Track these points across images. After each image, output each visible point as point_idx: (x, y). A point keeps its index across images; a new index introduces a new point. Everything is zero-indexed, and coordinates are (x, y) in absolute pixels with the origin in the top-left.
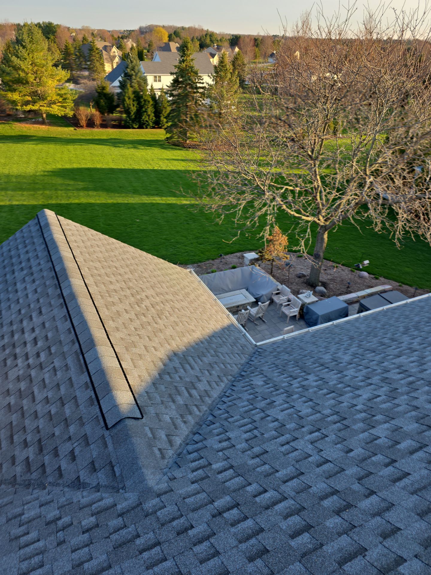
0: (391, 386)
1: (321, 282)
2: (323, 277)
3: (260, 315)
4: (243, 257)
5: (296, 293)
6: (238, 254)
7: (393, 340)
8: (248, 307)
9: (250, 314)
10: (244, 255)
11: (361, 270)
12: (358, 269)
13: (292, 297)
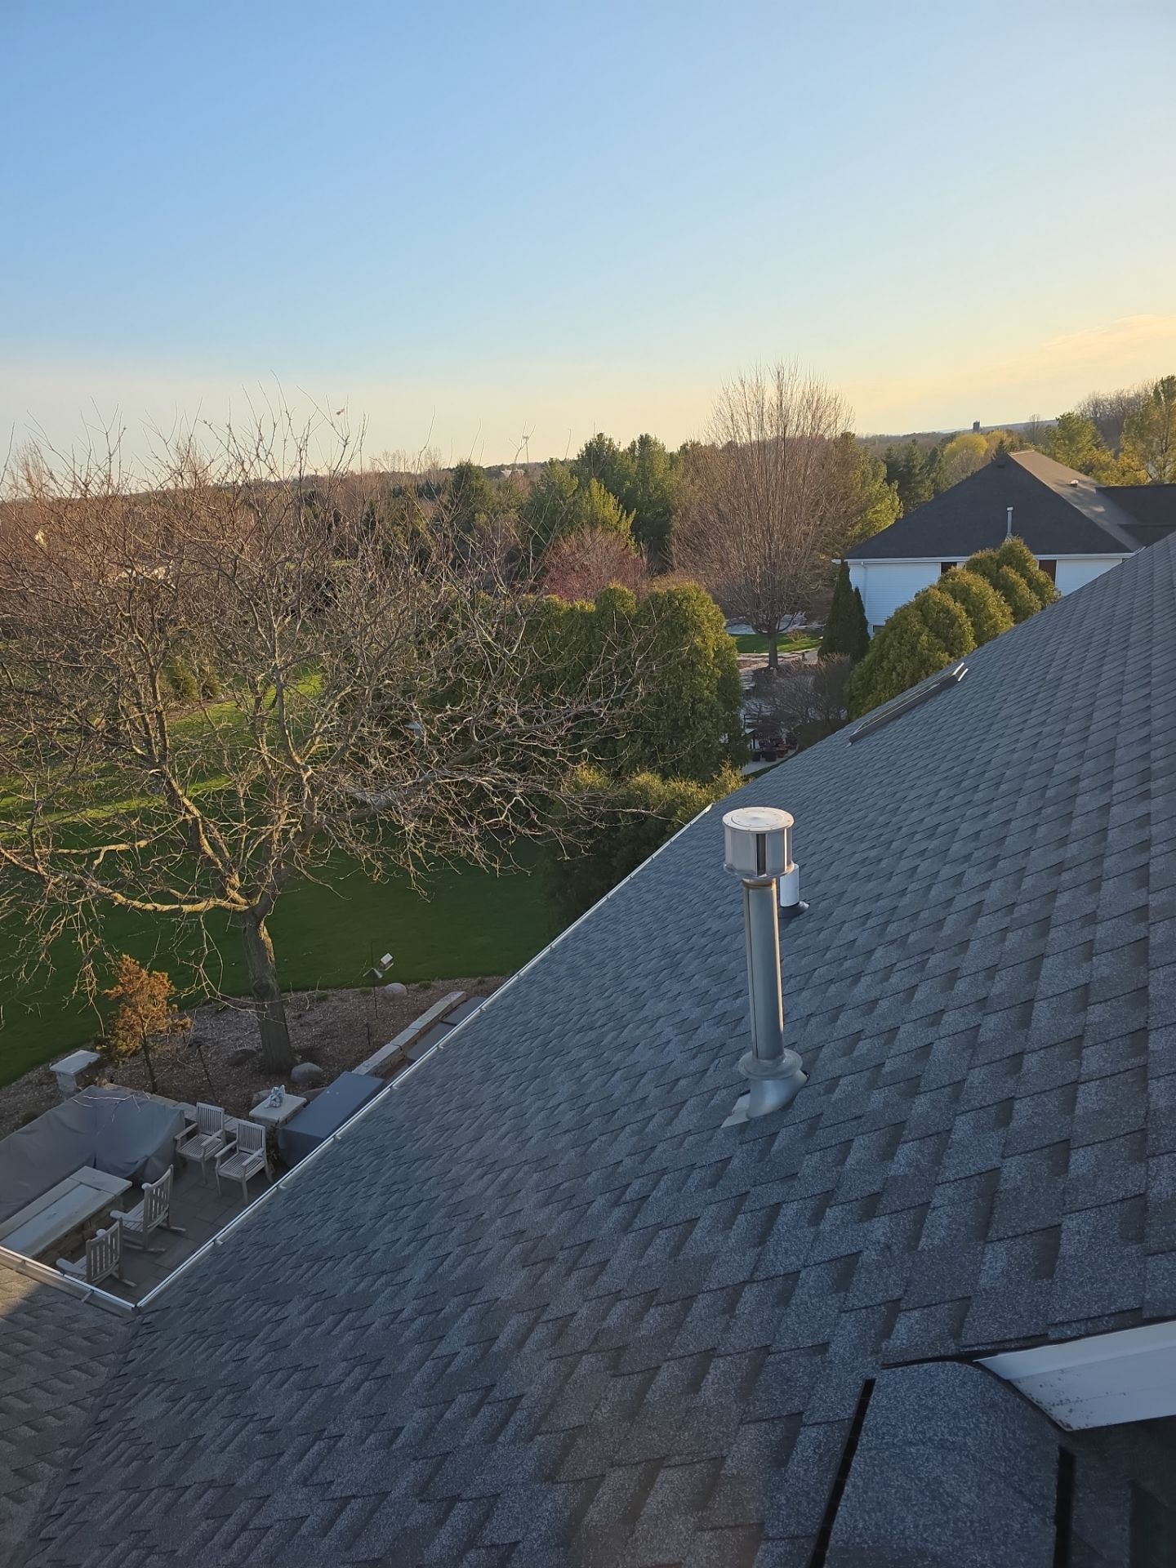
0: (468, 1216)
1: (300, 1051)
2: (300, 1037)
3: (160, 1219)
4: (52, 1075)
5: (242, 1109)
6: (33, 1075)
7: (463, 1108)
8: (115, 1214)
9: (124, 1230)
10: (54, 1068)
11: (385, 982)
12: (374, 981)
13: (234, 1124)
